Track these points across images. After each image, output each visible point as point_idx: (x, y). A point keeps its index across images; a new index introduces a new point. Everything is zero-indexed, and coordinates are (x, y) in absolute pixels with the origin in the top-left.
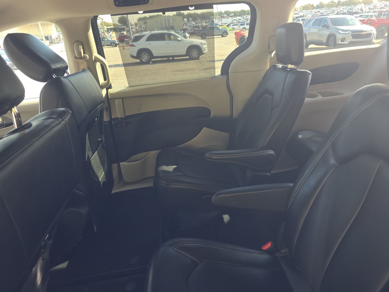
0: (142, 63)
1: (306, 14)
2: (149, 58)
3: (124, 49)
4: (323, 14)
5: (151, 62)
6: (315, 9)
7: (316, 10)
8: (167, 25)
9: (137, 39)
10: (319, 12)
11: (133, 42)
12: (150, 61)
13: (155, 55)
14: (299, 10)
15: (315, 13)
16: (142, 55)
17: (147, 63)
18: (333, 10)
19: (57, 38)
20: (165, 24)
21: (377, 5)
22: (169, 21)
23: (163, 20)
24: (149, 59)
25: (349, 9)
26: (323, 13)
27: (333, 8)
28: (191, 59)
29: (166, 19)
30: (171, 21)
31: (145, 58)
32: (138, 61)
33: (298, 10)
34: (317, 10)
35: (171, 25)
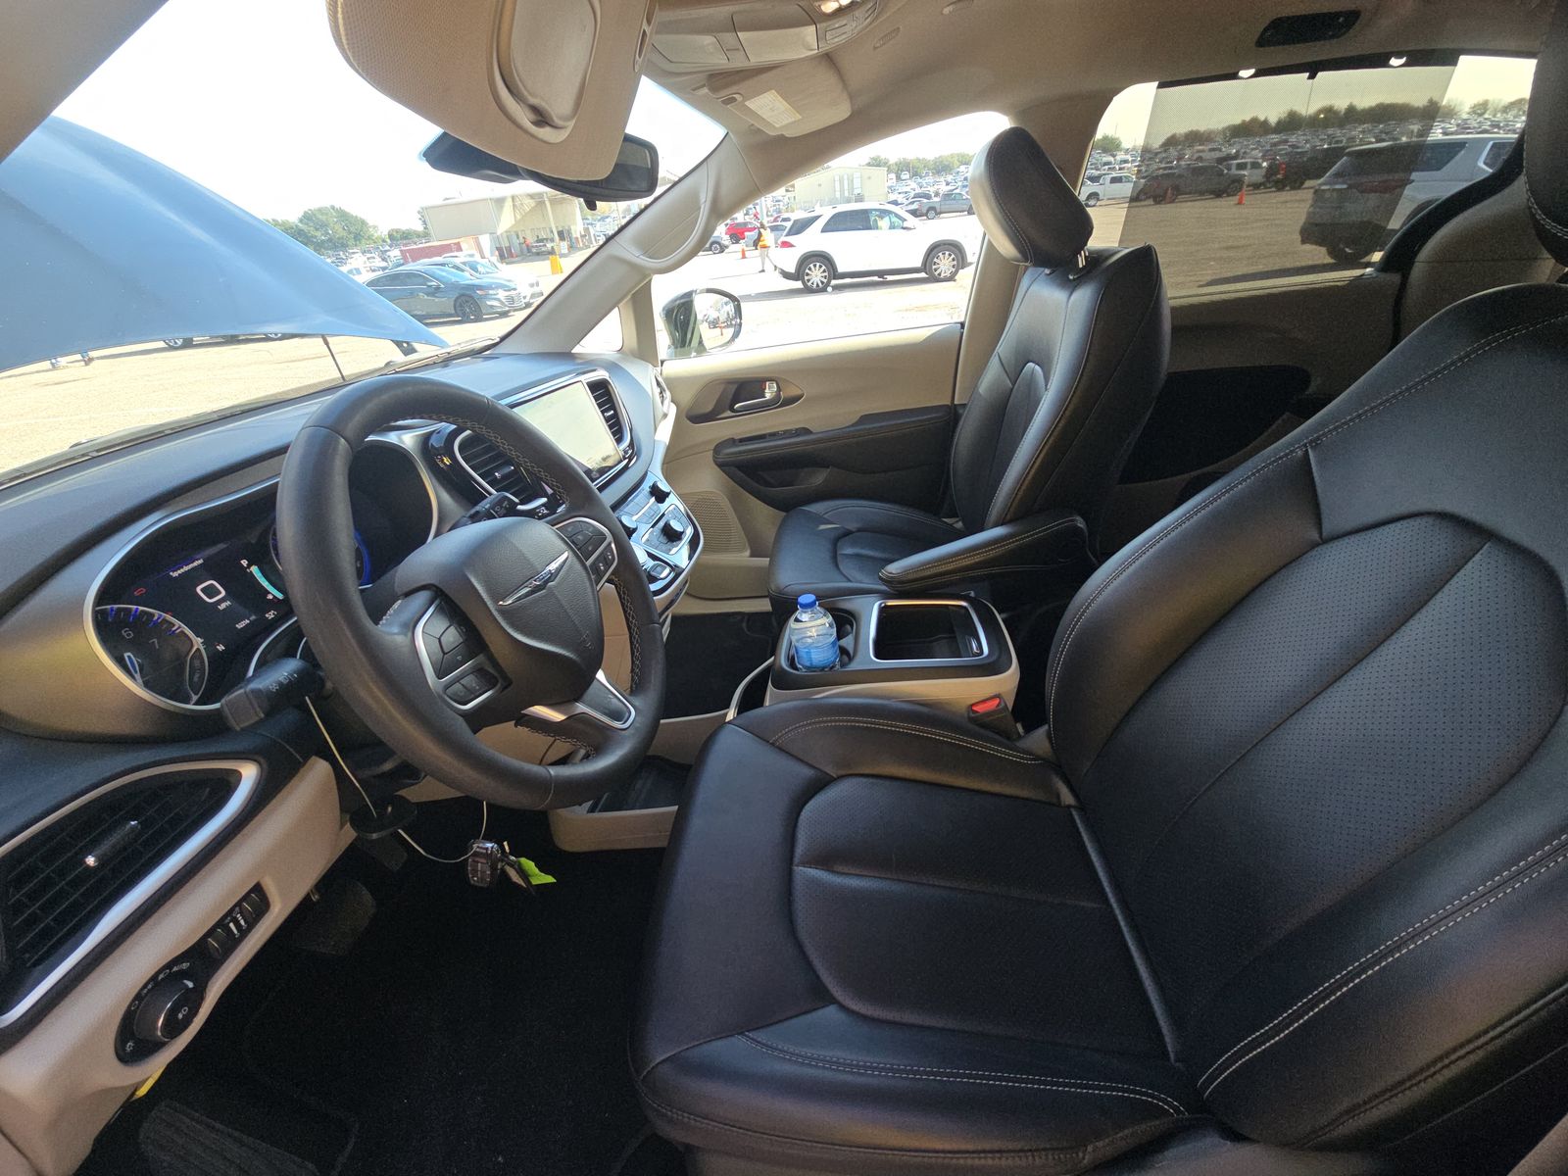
0: (808, 290)
1: (1243, 151)
2: (825, 277)
3: (744, 257)
4: (1298, 148)
5: (829, 289)
6: (1272, 133)
7: (1274, 136)
8: (846, 194)
9: (800, 227)
10: (1286, 141)
11: (788, 235)
12: (828, 284)
13: (841, 269)
14: (1219, 139)
15: (1275, 145)
16: (810, 269)
17: (821, 289)
18: (1329, 136)
19: (582, 236)
20: (842, 191)
21: (1469, 122)
22: (851, 181)
23: (837, 178)
24: (825, 281)
25: (1381, 132)
26: (1300, 145)
27: (1330, 131)
28: (934, 279)
29: (845, 177)
30: (857, 183)
31: (816, 275)
32: (799, 285)
33: (1217, 139)
34: (1275, 138)
35: (856, 192)
